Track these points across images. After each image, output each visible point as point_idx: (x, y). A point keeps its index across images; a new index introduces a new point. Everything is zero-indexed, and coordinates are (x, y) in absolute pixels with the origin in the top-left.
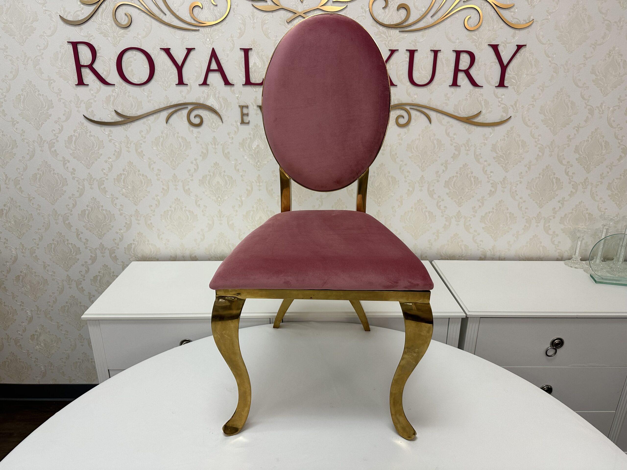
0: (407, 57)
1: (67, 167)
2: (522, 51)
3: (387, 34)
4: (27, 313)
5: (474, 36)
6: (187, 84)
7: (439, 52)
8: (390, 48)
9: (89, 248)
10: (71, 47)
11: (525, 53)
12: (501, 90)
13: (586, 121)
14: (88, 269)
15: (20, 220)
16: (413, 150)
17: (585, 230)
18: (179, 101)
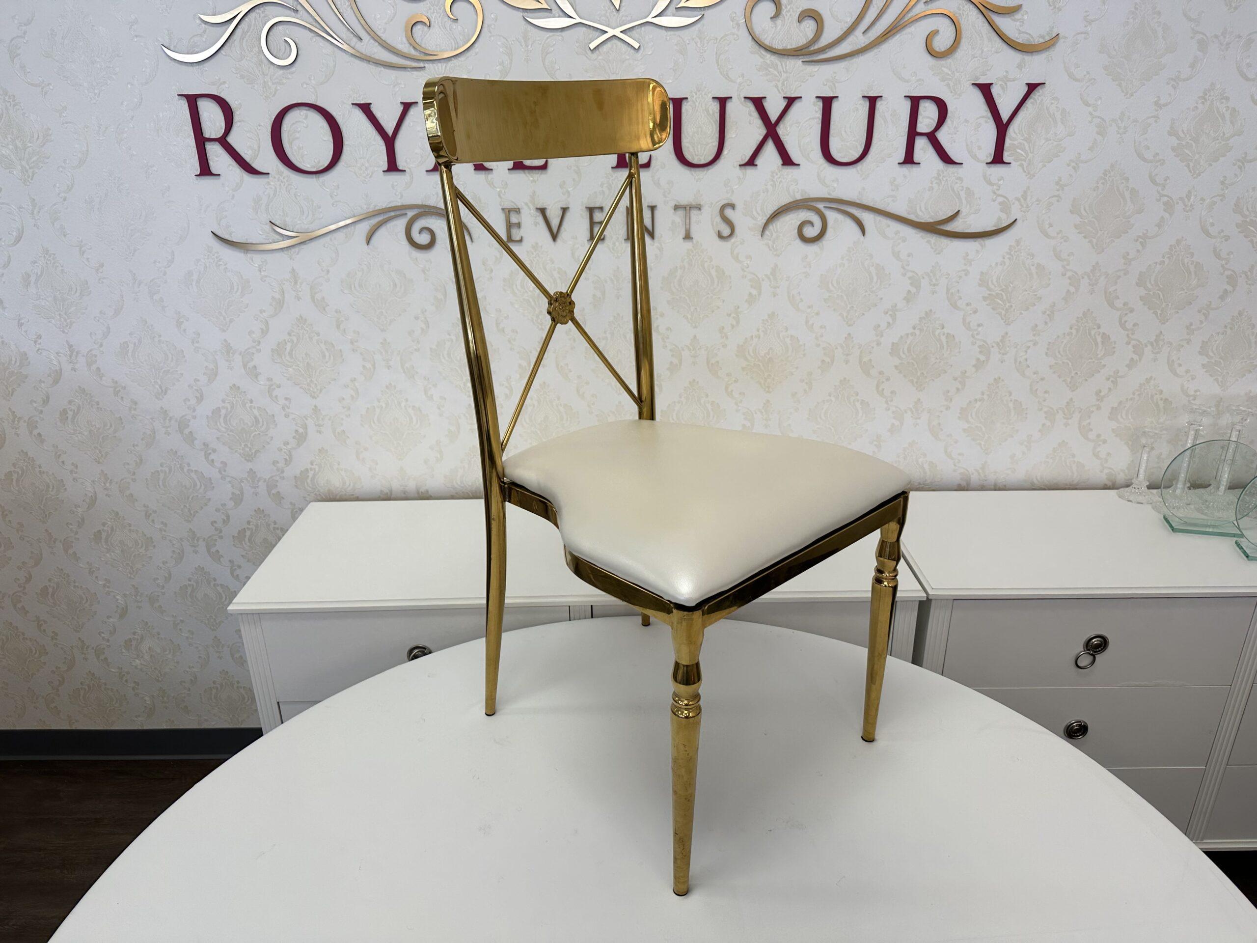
0: (817, 109)
1: (185, 330)
2: (1037, 95)
3: (780, 67)
4: (117, 600)
5: (944, 67)
6: (404, 169)
7: (879, 99)
8: (786, 93)
9: (228, 479)
10: (185, 104)
11: (1042, 100)
12: (998, 169)
13: (1159, 226)
14: (228, 517)
15: (99, 429)
16: (830, 285)
17: (1157, 432)
18: (390, 202)
